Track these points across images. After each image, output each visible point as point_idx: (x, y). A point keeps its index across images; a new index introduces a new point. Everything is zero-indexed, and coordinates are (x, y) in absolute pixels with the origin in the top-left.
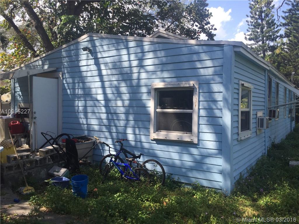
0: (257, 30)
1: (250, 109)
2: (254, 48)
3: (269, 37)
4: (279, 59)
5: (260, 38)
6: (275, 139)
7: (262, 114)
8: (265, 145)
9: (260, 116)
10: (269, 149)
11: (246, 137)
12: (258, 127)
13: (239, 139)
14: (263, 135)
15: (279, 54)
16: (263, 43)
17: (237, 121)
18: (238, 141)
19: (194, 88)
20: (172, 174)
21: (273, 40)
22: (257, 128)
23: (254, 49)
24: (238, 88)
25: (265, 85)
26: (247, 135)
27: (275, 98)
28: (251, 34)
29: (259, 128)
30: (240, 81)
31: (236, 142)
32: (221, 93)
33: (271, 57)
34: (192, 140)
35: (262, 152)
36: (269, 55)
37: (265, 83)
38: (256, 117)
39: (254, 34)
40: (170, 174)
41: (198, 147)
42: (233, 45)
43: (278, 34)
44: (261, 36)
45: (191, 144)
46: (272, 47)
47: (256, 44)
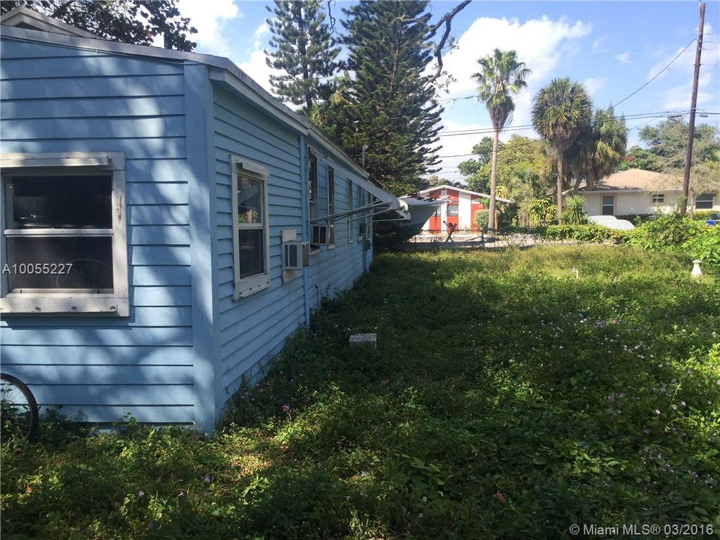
0: (292, 45)
1: (264, 224)
2: (288, 86)
3: (317, 65)
4: (340, 117)
5: (300, 66)
6: (328, 291)
7: (295, 235)
8: (304, 304)
9: (291, 241)
10: (313, 313)
11: (255, 289)
12: (287, 265)
13: (236, 297)
14: (300, 282)
15: (340, 104)
16: (306, 76)
17: (230, 253)
18: (233, 301)
19: (112, 171)
20: (61, 406)
21: (327, 72)
22: (284, 268)
23: (287, 89)
24: (229, 174)
25: (301, 171)
26: (258, 284)
27: (326, 199)
28: (279, 55)
29: (289, 267)
30: (232, 156)
31: (228, 305)
32: (183, 185)
33: (324, 110)
34: (114, 308)
35: (297, 322)
36: (319, 106)
37: (299, 165)
38: (279, 243)
39: (285, 54)
40: (56, 405)
41: (130, 324)
42: (206, 65)
43: (336, 61)
44: (300, 60)
45: (110, 319)
46: (323, 87)
47: (291, 78)
